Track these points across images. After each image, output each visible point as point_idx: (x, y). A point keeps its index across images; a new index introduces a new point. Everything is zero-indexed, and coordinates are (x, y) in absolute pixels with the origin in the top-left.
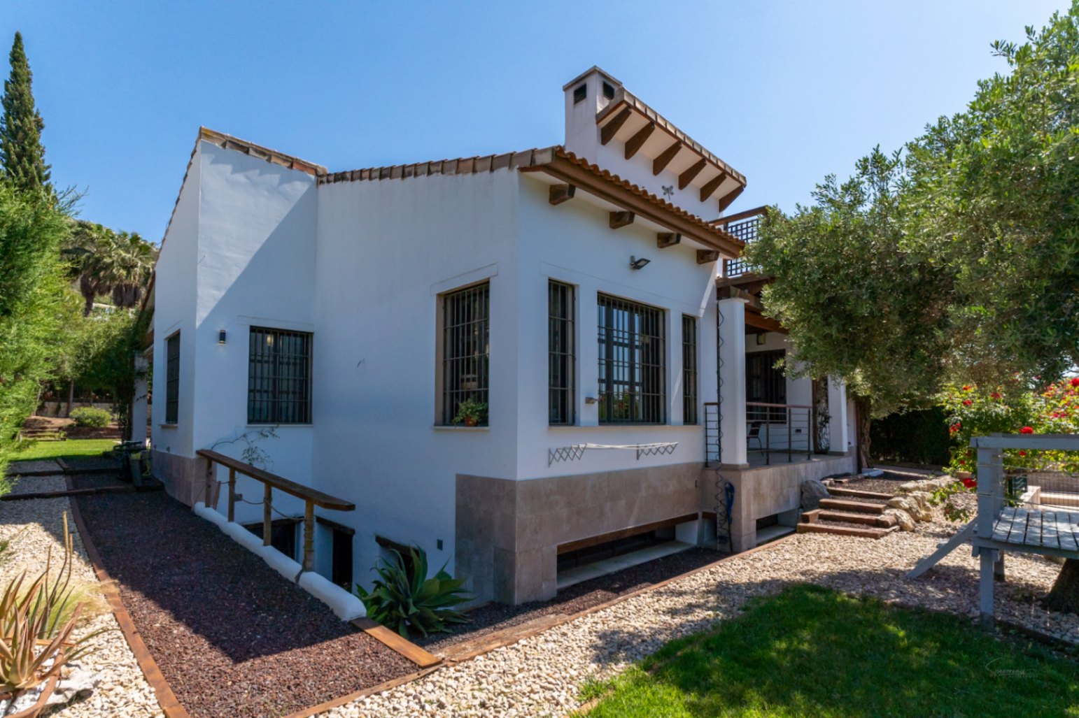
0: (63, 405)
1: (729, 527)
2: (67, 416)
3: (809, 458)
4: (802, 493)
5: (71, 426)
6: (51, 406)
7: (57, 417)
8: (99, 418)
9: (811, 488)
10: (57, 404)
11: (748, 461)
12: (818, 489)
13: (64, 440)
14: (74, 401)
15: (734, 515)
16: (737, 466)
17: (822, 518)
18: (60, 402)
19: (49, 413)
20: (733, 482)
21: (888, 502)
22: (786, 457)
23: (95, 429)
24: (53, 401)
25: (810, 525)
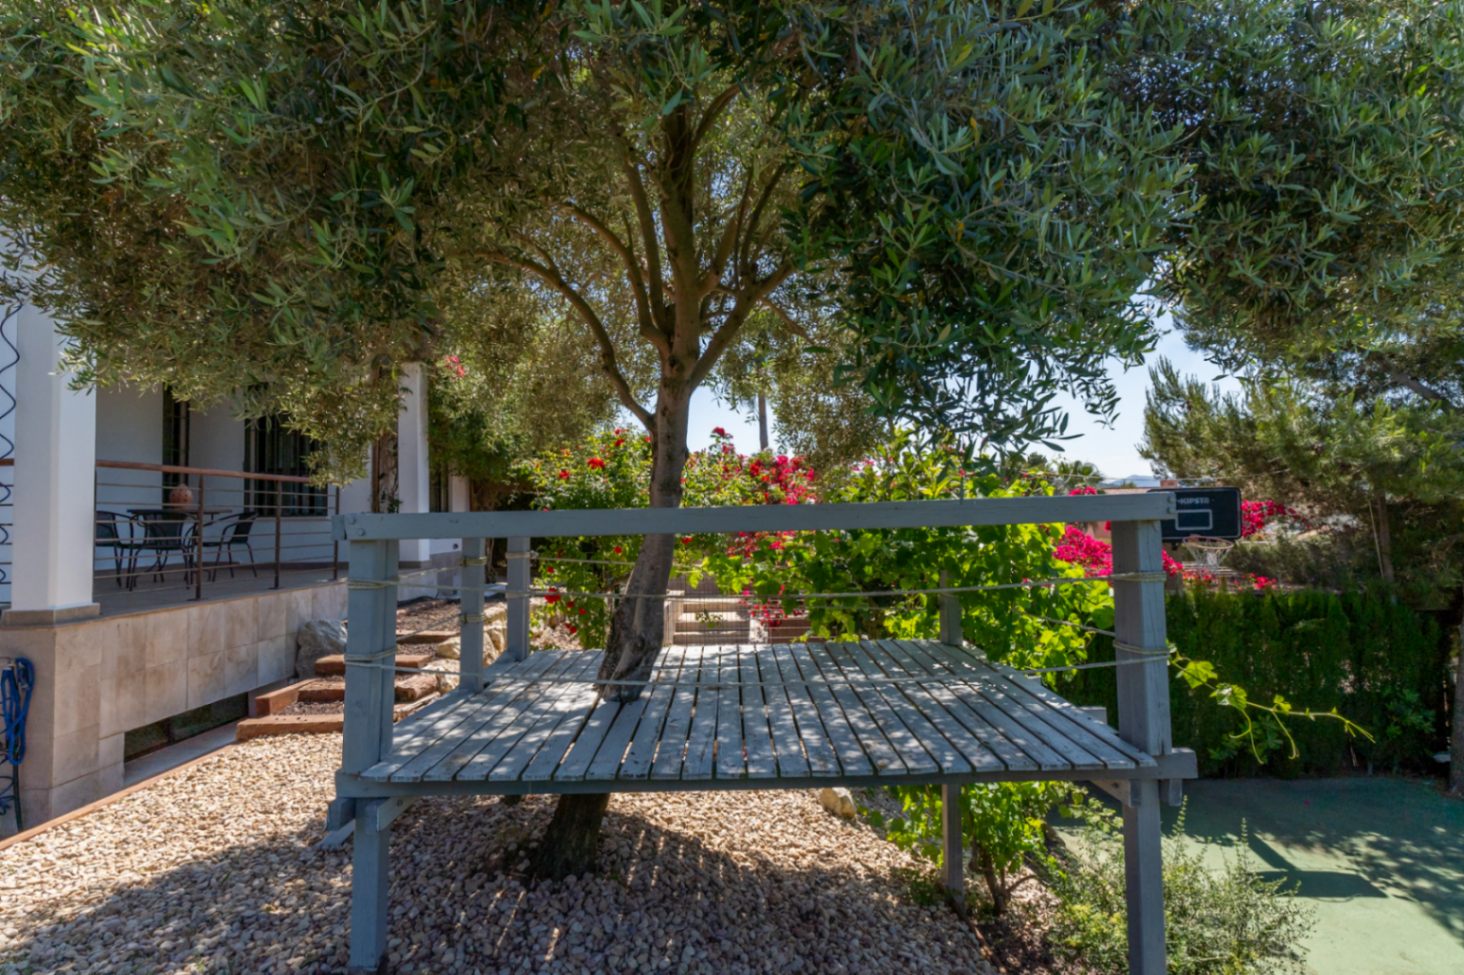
1: (16, 769)
3: (335, 578)
4: (298, 647)
9: (314, 637)
11: (95, 600)
12: (327, 636)
15: (33, 737)
16: (50, 613)
17: (307, 698)
20: (34, 655)
21: (435, 647)
22: (268, 578)
25: (270, 719)
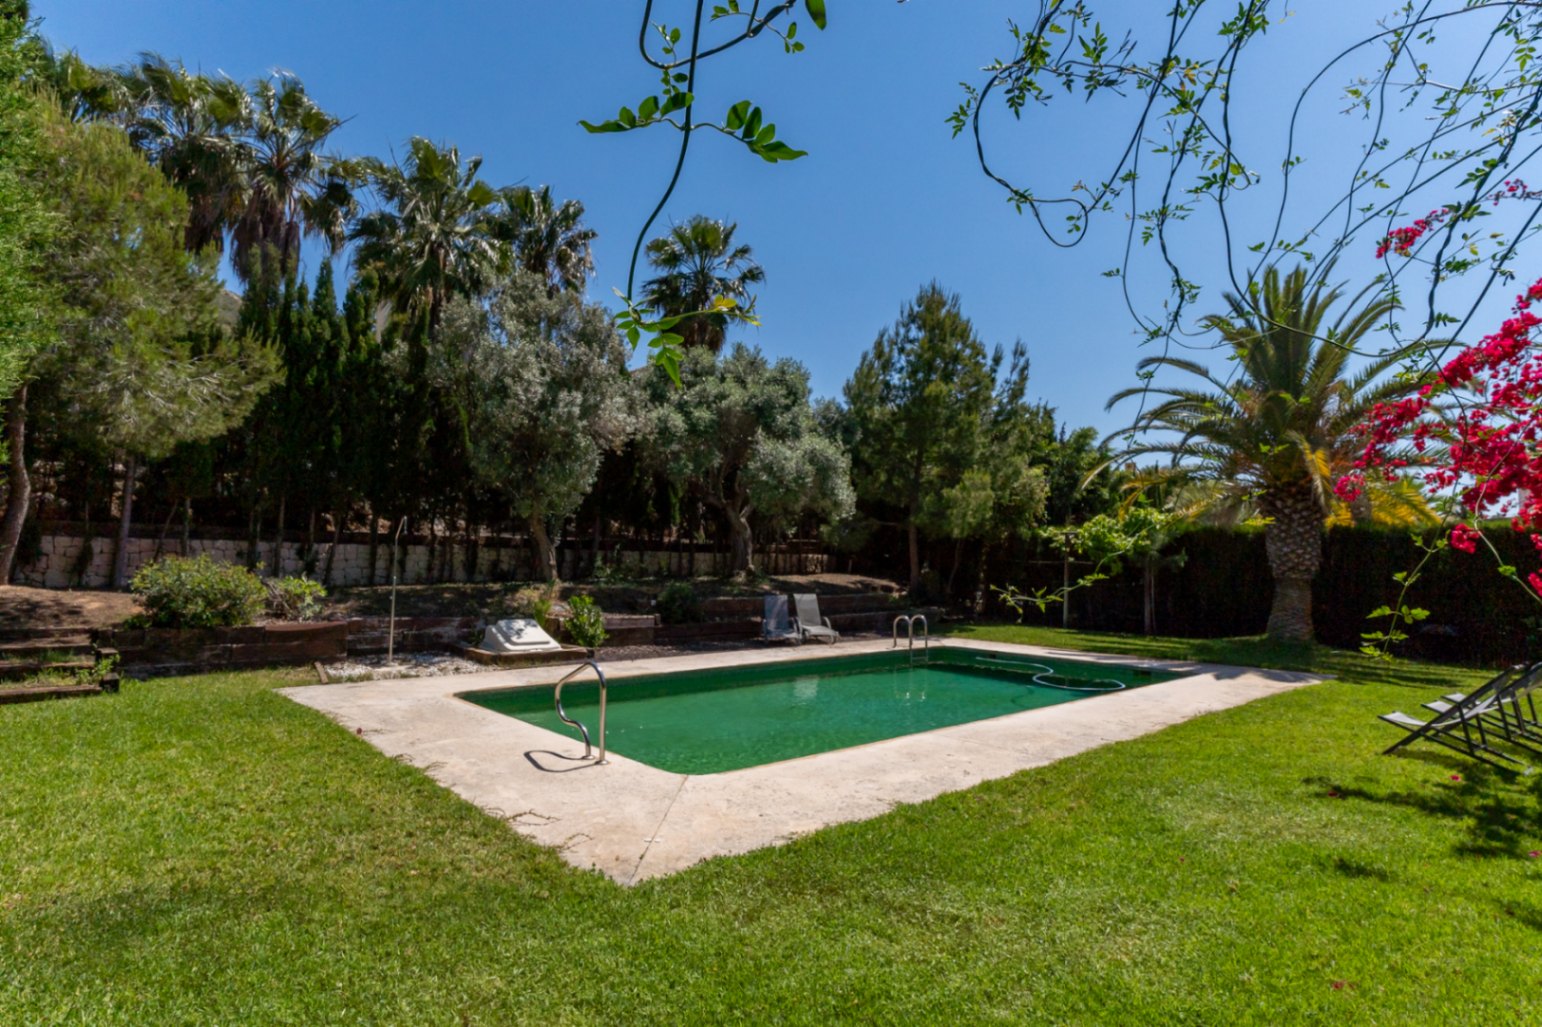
0: (100, 545)
2: (110, 584)
5: (134, 624)
6: (58, 547)
7: (81, 587)
8: (228, 595)
10: (78, 541)
13: (112, 686)
14: (133, 534)
18: (88, 537)
19: (54, 575)
23: (214, 635)
24: (71, 533)
